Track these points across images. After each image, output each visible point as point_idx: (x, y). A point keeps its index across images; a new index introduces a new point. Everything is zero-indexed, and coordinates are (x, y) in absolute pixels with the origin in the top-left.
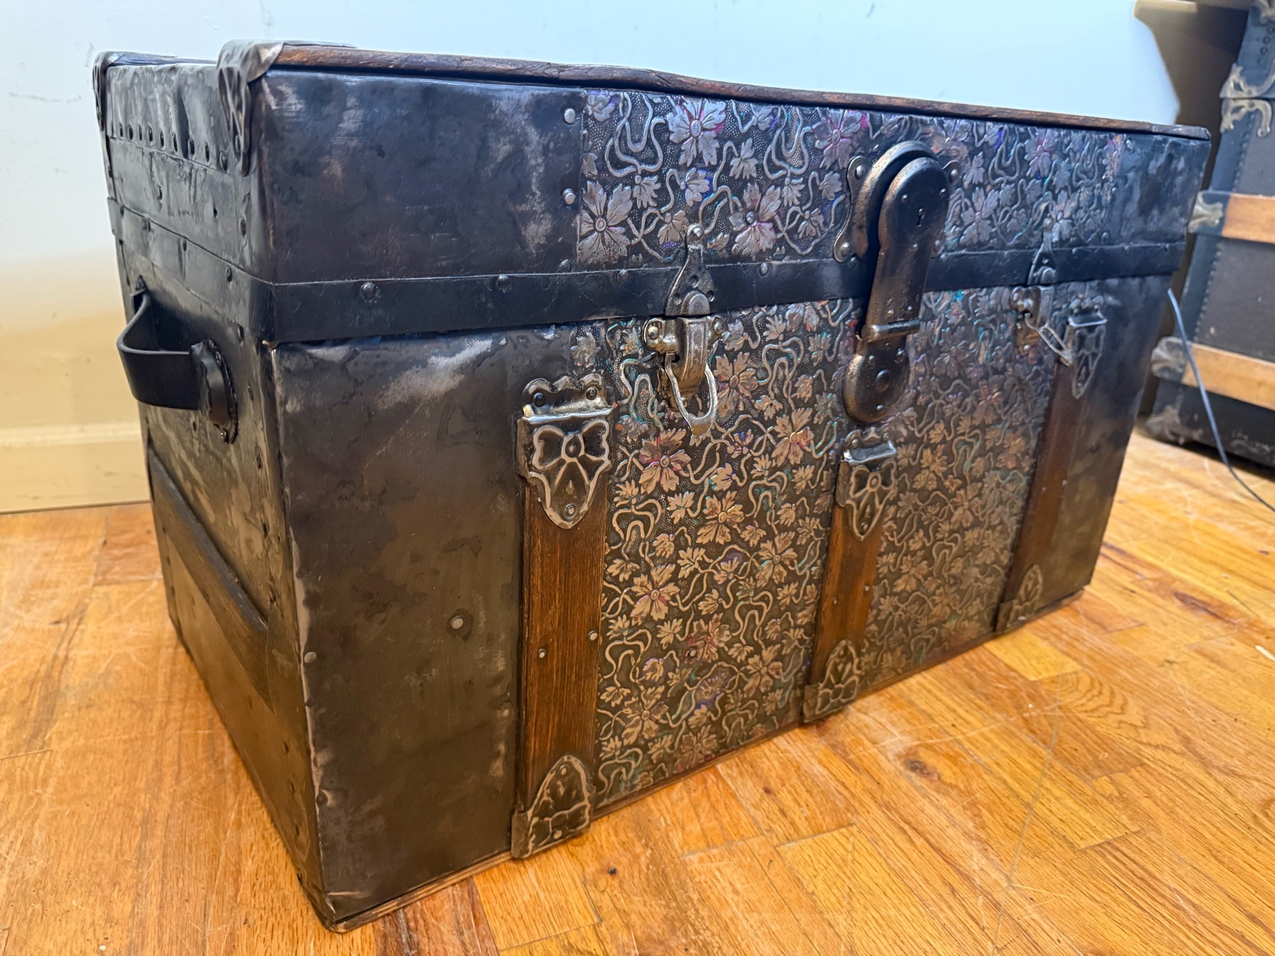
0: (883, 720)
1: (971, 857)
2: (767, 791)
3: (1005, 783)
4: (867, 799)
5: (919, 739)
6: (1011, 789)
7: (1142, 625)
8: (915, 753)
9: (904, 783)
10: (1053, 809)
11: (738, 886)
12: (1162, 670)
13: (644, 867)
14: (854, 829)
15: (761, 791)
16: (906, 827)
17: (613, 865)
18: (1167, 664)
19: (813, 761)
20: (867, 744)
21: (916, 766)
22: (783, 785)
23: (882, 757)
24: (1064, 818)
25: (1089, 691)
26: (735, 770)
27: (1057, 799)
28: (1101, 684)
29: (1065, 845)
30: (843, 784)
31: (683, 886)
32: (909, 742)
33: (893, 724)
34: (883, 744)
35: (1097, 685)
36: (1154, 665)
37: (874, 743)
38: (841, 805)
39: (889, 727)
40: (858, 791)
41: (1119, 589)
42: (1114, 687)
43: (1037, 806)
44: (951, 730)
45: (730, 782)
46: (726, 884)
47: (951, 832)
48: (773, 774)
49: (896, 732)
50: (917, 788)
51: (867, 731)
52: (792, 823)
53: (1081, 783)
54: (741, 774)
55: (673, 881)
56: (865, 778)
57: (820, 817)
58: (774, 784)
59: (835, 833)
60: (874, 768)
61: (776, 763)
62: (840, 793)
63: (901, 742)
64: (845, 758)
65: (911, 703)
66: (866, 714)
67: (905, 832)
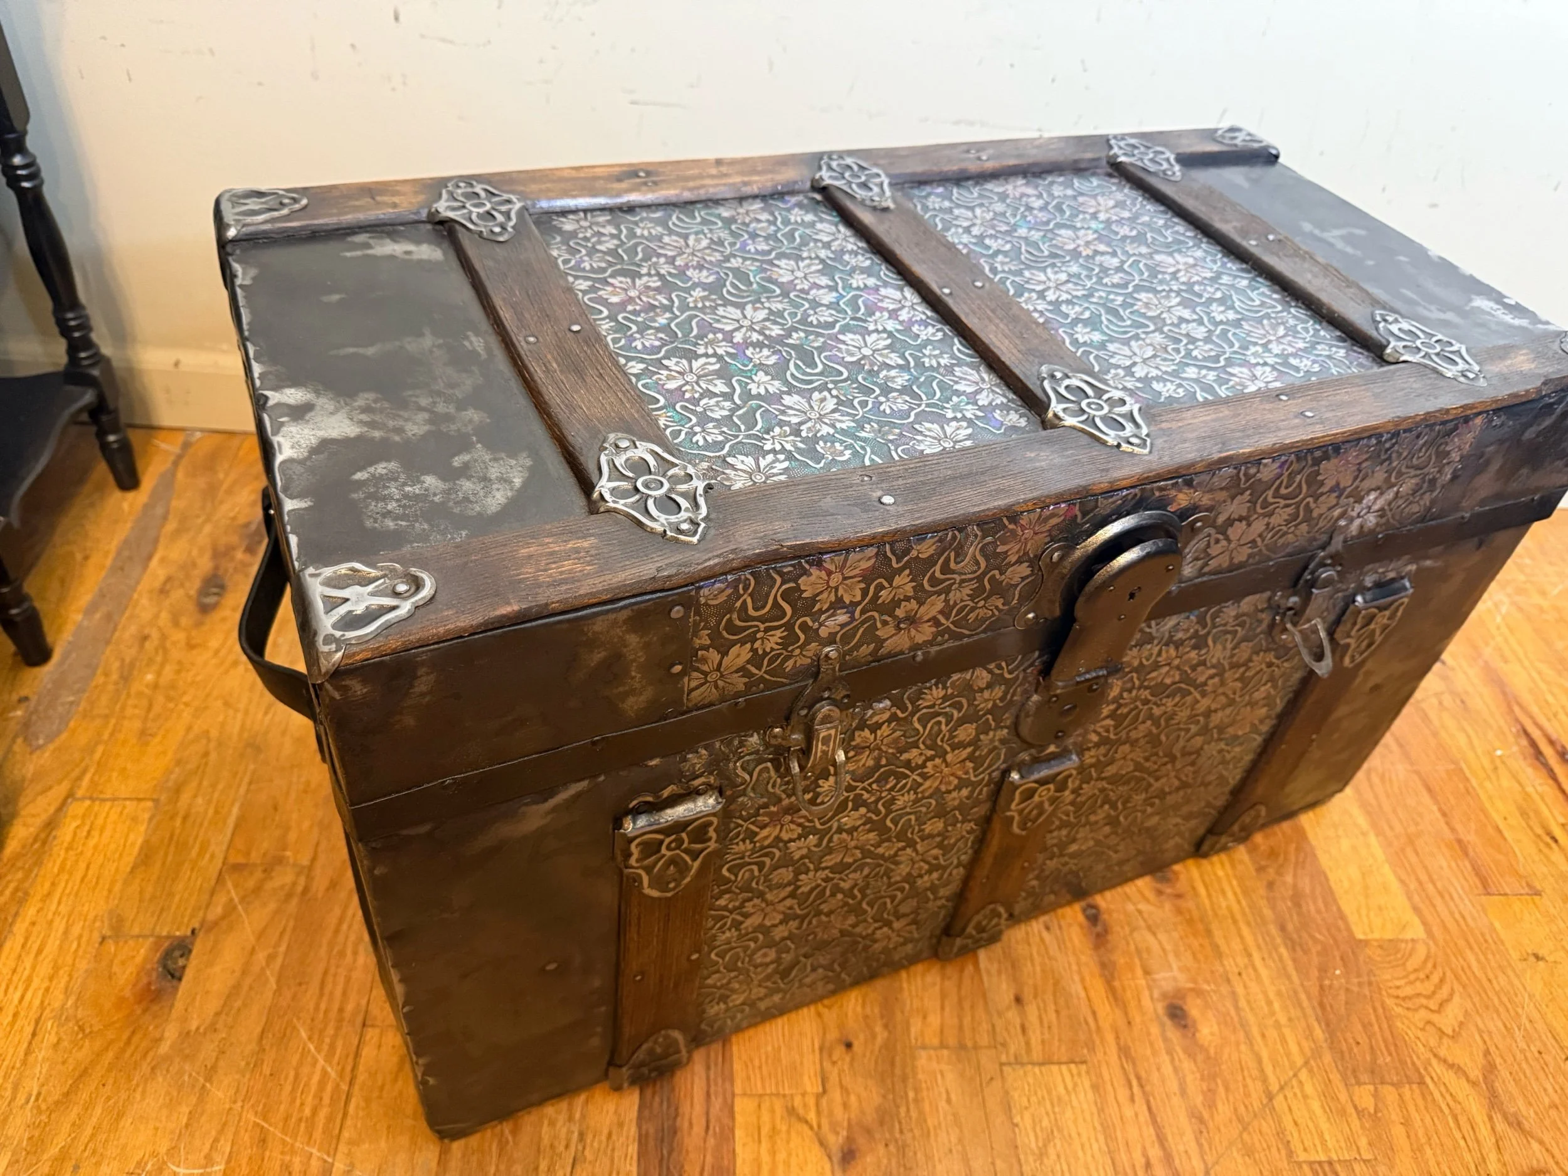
0: (1168, 947)
1: (1182, 1135)
2: (1018, 1000)
3: (1260, 1061)
4: (1110, 1038)
5: (1195, 981)
6: (1262, 1071)
7: (1538, 893)
8: (1183, 998)
9: (1155, 1030)
10: (1294, 1108)
11: (953, 1097)
12: (1520, 966)
13: (877, 1048)
14: (1083, 1067)
15: (1012, 997)
16: (1135, 1083)
17: (851, 1038)
18: (1532, 959)
19: (1076, 978)
20: (1139, 972)
21: (1177, 1013)
22: (1035, 997)
23: (1146, 993)
24: (1299, 1121)
25: (1416, 970)
26: (996, 965)
27: (1305, 1097)
28: (1435, 966)
29: (1283, 1152)
30: (1094, 1013)
31: (904, 1079)
32: (1184, 982)
33: (1177, 955)
34: (1156, 976)
35: (1430, 965)
36: (1515, 955)
37: (1147, 972)
38: (1082, 1037)
39: (1171, 957)
40: (1105, 1025)
41: (1540, 831)
42: (1449, 974)
43: (1279, 1101)
44: (1234, 979)
45: (985, 978)
46: (943, 1090)
47: (1176, 1100)
48: (1031, 982)
49: (1175, 966)
50: (1166, 1040)
51: (1145, 955)
52: (1028, 1043)
53: (1341, 1086)
54: (999, 972)
55: (898, 1071)
56: (1118, 1013)
57: (1056, 1043)
58: (1027, 994)
59: (1064, 1068)
60: (1133, 1004)
61: (1038, 969)
62: (1087, 1023)
63: (1175, 979)
64: (1109, 982)
65: (1209, 933)
66: (1154, 934)
67: (1131, 1087)
